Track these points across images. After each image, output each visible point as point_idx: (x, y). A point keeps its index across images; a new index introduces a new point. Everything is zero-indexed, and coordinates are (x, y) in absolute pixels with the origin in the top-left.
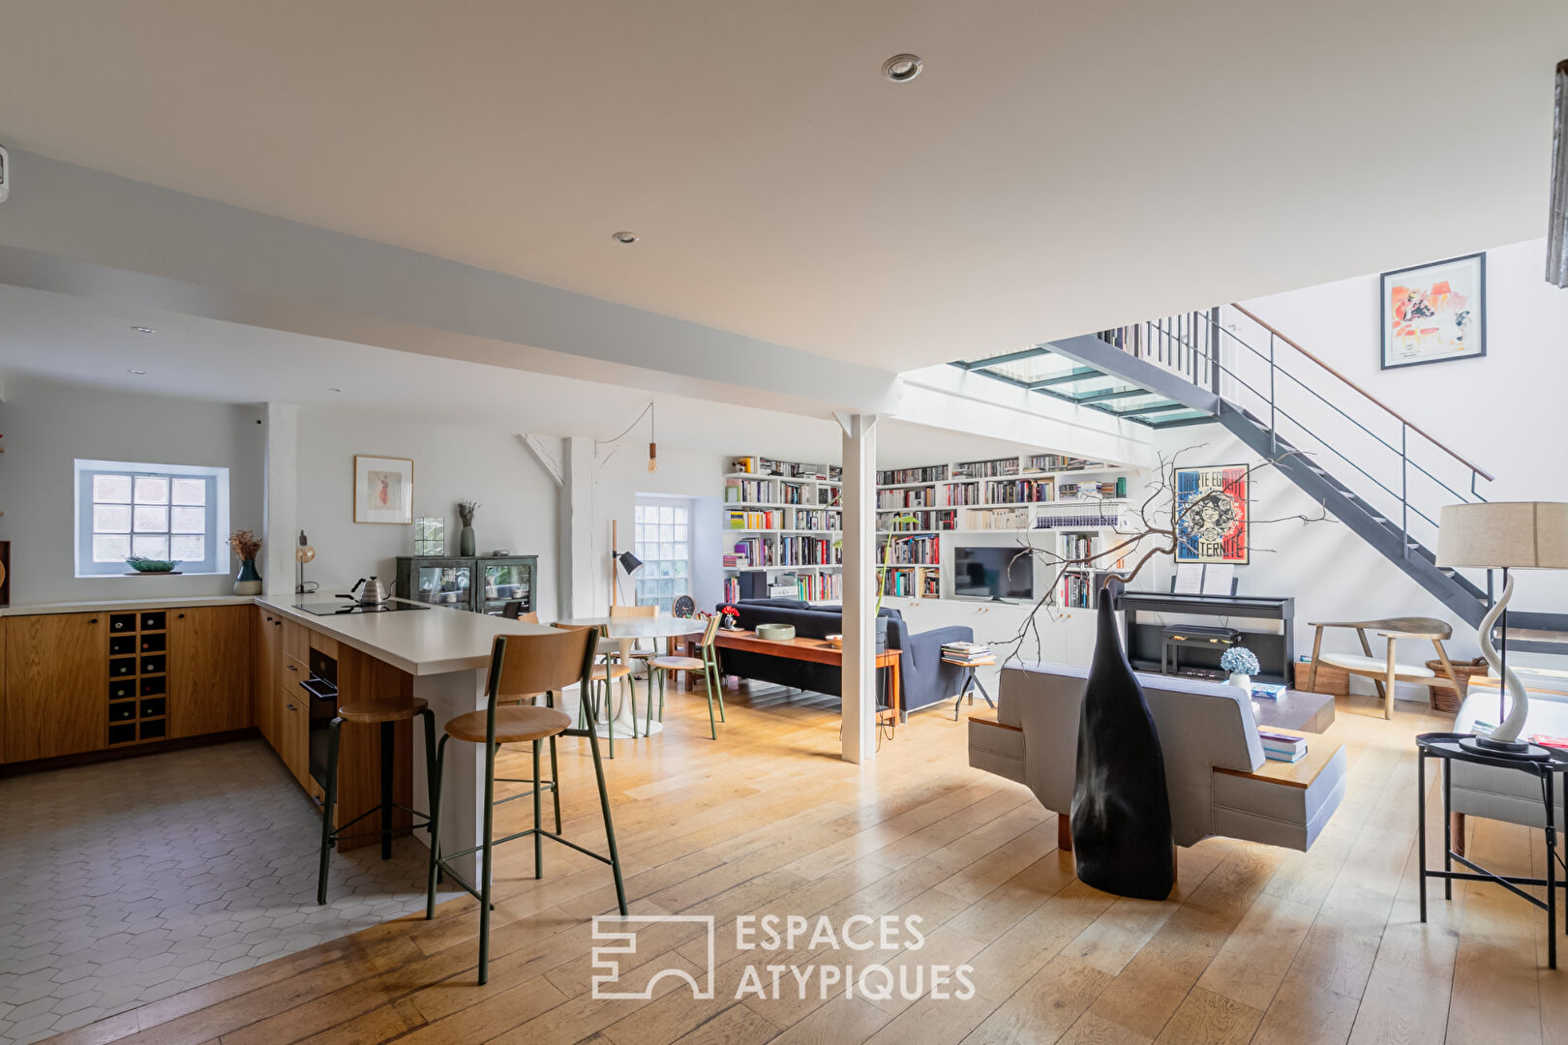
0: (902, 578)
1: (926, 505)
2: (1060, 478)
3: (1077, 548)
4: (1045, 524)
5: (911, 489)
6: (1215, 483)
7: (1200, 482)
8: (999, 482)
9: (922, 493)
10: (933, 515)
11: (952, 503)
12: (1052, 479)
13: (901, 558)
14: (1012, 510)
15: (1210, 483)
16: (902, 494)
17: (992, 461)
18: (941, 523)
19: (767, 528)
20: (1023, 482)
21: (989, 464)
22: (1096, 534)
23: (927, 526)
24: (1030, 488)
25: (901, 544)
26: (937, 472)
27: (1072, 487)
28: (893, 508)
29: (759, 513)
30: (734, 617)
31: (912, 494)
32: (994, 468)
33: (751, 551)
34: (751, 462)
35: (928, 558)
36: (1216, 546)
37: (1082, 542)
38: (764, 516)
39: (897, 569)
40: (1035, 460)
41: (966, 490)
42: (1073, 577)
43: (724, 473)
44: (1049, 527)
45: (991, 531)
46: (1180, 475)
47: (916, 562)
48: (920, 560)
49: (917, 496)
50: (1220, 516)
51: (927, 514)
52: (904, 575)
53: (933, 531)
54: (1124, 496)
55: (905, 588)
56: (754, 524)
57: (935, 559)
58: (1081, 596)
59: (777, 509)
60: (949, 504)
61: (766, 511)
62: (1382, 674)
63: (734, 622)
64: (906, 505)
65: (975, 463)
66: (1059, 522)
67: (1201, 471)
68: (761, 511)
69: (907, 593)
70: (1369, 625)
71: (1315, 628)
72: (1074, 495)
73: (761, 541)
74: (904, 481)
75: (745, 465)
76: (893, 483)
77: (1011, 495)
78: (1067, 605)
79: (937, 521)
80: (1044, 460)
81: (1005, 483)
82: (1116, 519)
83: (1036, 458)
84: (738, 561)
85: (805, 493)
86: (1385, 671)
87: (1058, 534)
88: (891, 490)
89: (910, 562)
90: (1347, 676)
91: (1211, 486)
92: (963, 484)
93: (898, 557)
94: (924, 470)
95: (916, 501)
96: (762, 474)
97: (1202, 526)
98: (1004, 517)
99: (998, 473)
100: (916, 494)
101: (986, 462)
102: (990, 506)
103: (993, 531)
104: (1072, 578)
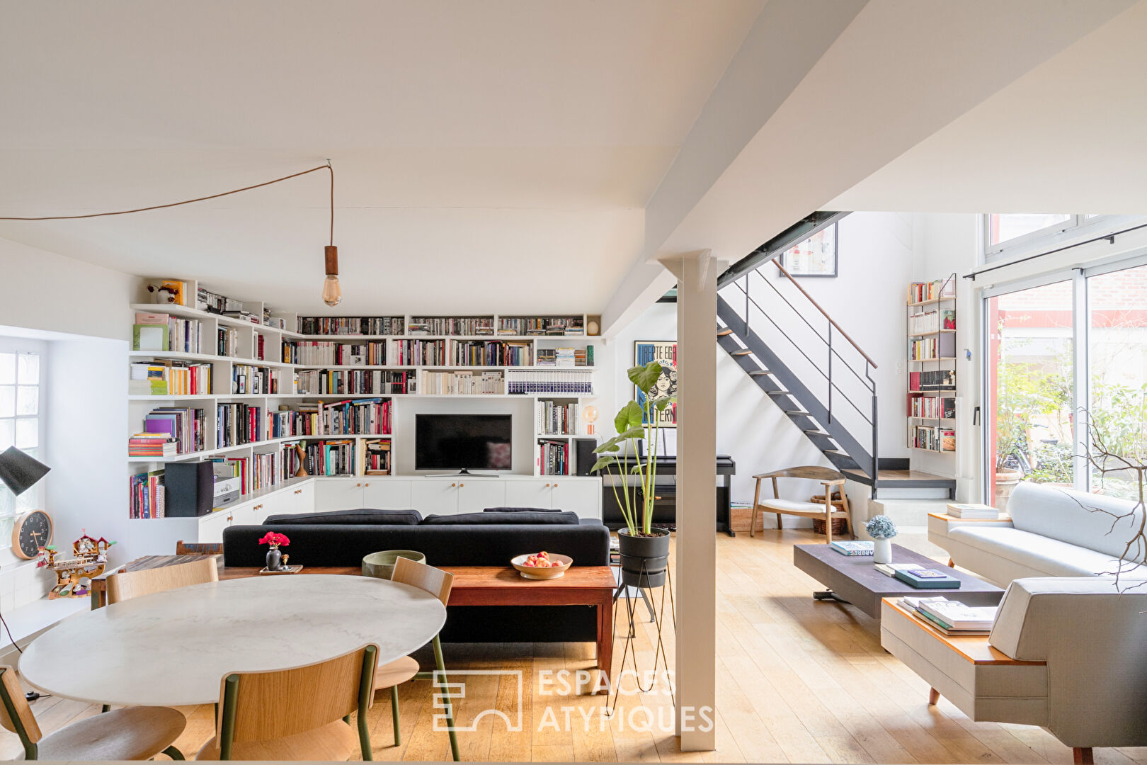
0: (333, 452)
1: (368, 363)
2: (540, 341)
3: (555, 415)
4: (517, 389)
5: (347, 342)
6: (667, 356)
7: (655, 354)
8: (464, 342)
9: (362, 349)
10: (377, 376)
11: (405, 361)
12: (529, 343)
13: (331, 428)
14: (476, 373)
15: (663, 356)
16: (332, 348)
17: (455, 318)
18: (388, 386)
19: (192, 393)
20: (494, 343)
21: (451, 320)
22: (575, 401)
23: (368, 388)
24: (502, 350)
25: (331, 410)
26: (382, 324)
27: (551, 352)
28: (317, 364)
29: (183, 369)
30: (283, 550)
31: (347, 349)
32: (456, 325)
33: (179, 429)
34: (184, 290)
35: (373, 427)
36: (667, 412)
37: (559, 409)
38: (189, 372)
39: (325, 441)
40: (505, 320)
41: (424, 348)
42: (549, 445)
43: (131, 303)
44: (524, 393)
45: (453, 396)
46: (639, 346)
47: (356, 430)
48: (362, 429)
49: (355, 351)
50: (671, 386)
51: (368, 373)
52: (335, 448)
53: (377, 394)
54: (593, 365)
55: (337, 465)
56: (175, 388)
57: (385, 427)
58: (558, 464)
59: (204, 363)
60: (402, 364)
61: (191, 365)
62: (822, 513)
63: (286, 558)
64: (338, 361)
65: (433, 318)
66: (532, 387)
67: (656, 344)
68: (185, 366)
69: (340, 471)
70: (780, 474)
71: (756, 479)
72: (553, 360)
73: (192, 412)
74: (334, 332)
75: (176, 293)
76: (317, 332)
77: (478, 356)
78: (542, 473)
79: (382, 382)
80: (516, 321)
81: (470, 343)
82: (590, 387)
83: (508, 319)
84: (166, 447)
85: (233, 340)
86: (825, 511)
87: (536, 400)
88: (315, 342)
89: (345, 432)
90: (779, 516)
91: (664, 358)
92: (421, 340)
93: (326, 427)
94: (364, 320)
95: (353, 358)
96: (198, 309)
97: (657, 394)
98: (469, 380)
99: (462, 332)
100: (353, 348)
101: (447, 318)
102: (455, 367)
103: (456, 395)
104: (547, 446)
